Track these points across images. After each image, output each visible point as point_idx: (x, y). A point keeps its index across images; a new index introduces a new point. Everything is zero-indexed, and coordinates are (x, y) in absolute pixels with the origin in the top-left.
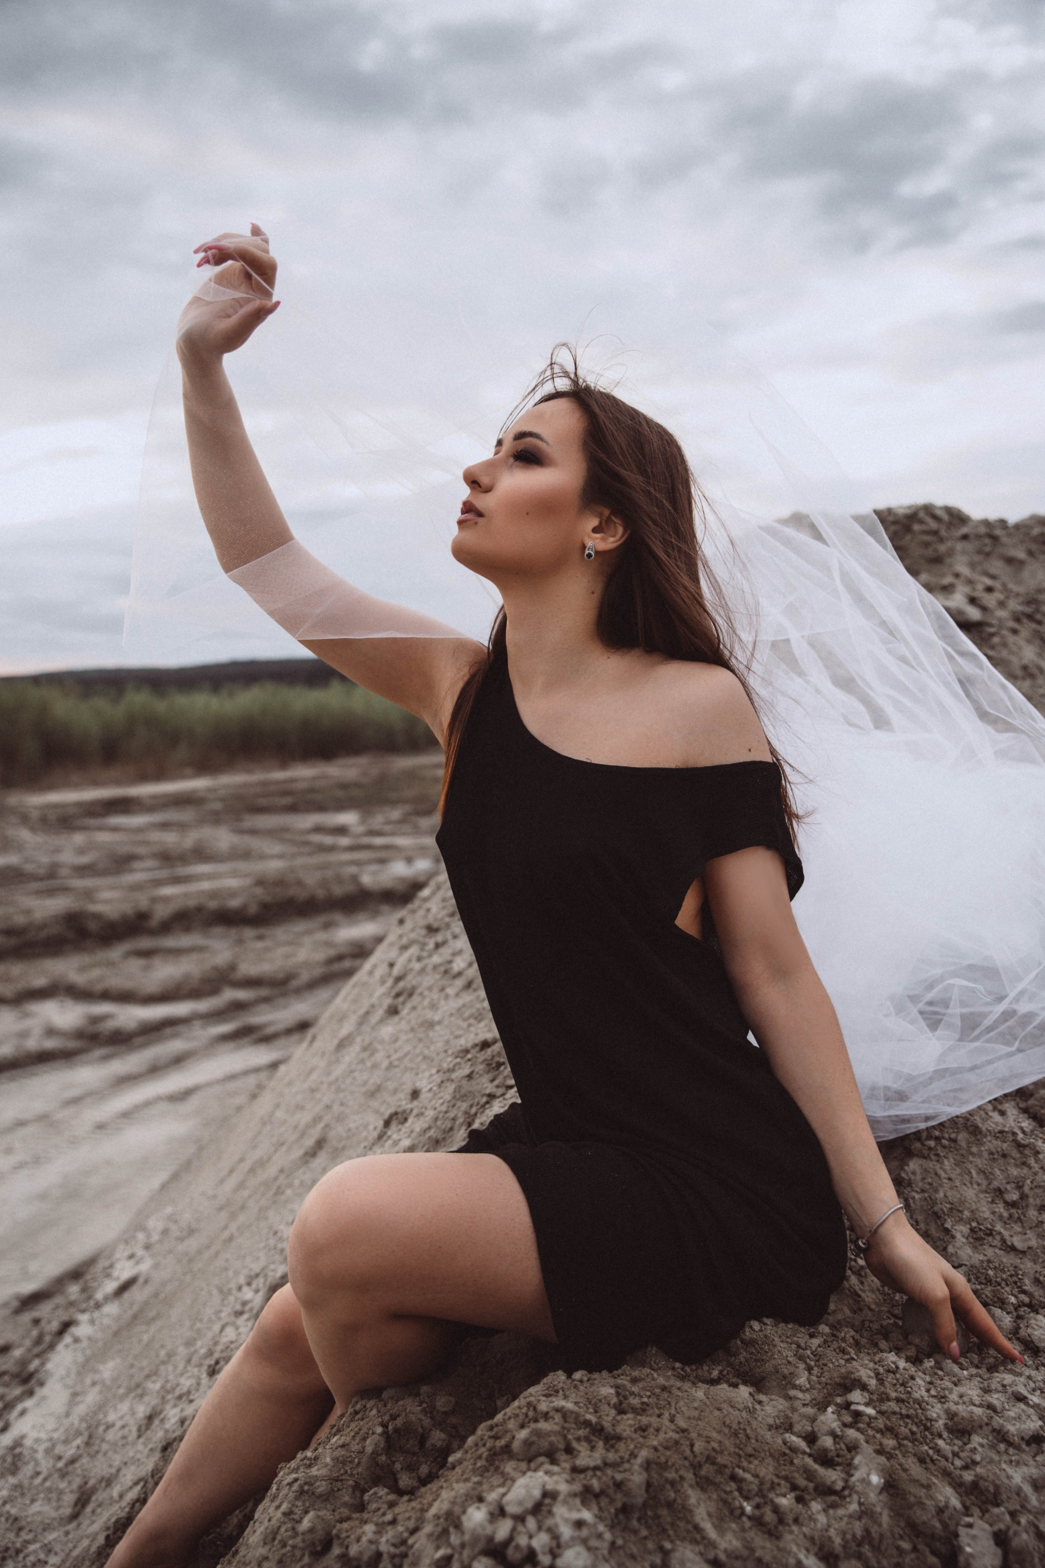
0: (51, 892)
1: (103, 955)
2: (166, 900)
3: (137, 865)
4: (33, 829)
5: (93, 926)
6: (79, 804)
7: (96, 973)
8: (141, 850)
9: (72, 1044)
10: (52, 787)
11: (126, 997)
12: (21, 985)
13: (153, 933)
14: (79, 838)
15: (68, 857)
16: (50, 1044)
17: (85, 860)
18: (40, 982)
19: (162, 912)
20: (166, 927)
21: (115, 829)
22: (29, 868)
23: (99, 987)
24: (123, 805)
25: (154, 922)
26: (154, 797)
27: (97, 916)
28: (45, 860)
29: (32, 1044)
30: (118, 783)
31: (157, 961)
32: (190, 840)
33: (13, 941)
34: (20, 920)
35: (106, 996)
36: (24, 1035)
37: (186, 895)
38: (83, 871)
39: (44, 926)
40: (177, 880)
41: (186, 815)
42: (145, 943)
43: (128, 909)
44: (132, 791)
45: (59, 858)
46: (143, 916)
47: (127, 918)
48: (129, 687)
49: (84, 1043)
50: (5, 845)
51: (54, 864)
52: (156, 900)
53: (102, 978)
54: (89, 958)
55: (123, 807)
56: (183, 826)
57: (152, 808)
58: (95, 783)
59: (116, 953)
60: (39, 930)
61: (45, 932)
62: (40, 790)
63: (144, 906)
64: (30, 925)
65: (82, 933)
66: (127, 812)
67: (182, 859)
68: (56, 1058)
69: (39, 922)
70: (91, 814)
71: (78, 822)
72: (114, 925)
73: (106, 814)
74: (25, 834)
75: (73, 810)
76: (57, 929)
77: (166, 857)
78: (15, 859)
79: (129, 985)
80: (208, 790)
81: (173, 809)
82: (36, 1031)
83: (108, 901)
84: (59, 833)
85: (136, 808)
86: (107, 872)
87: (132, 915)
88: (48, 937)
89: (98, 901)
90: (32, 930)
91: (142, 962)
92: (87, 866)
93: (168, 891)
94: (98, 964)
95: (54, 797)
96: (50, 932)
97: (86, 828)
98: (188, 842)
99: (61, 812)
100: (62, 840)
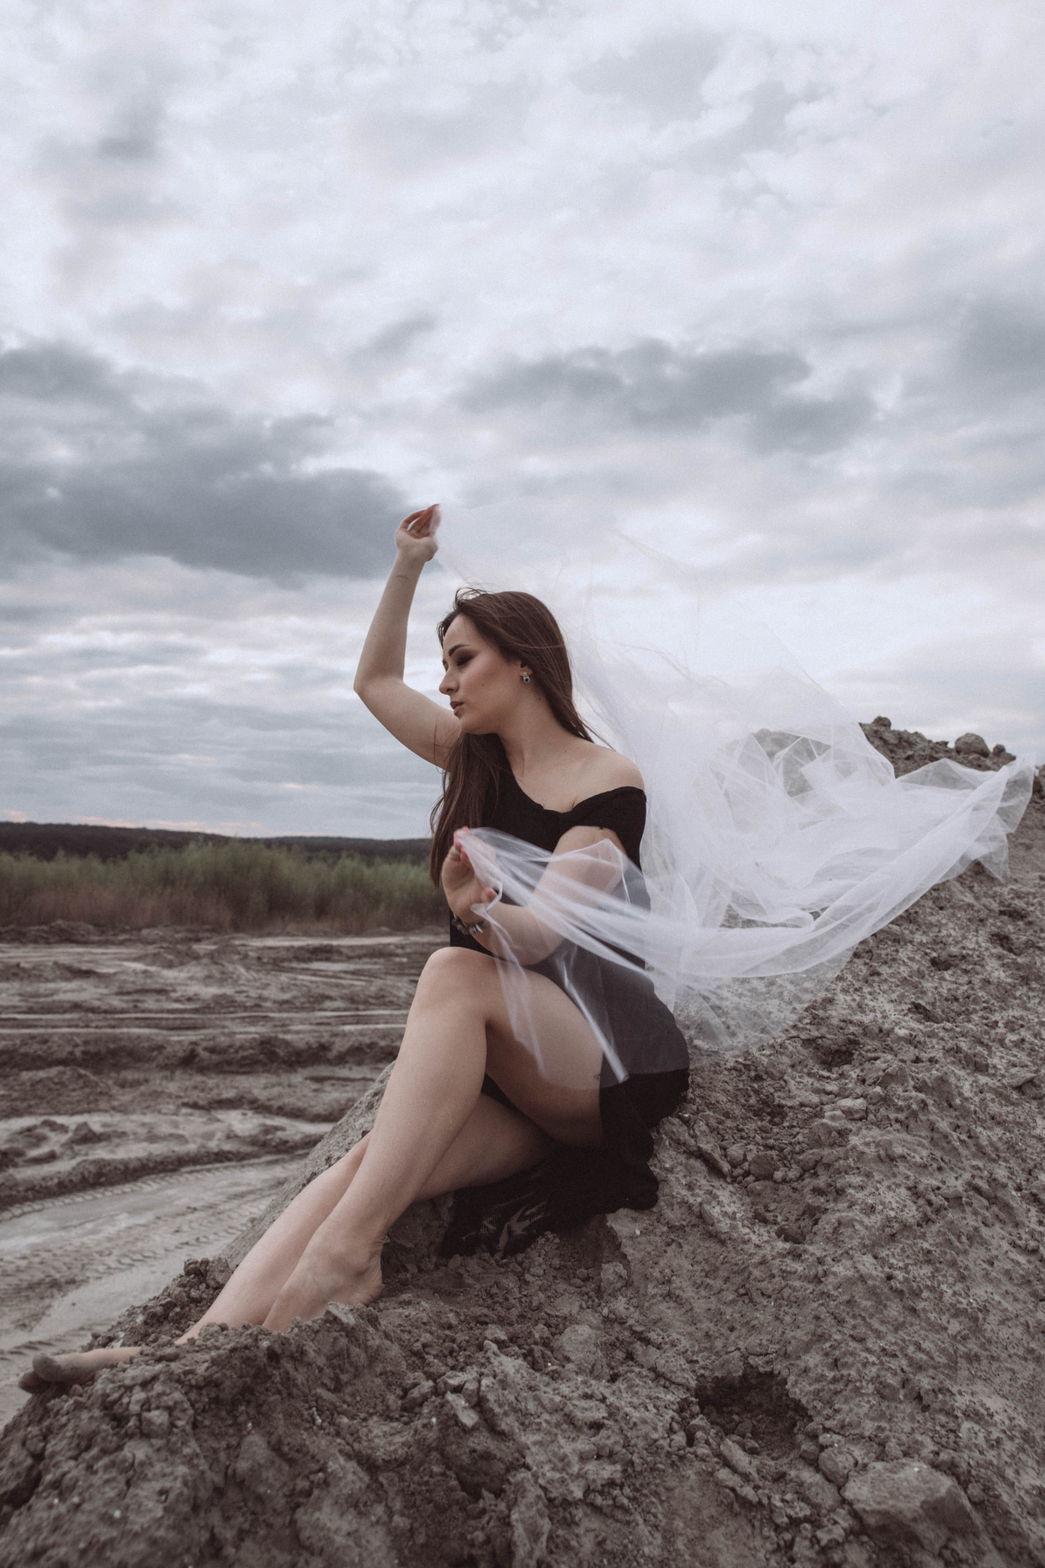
0: (254, 1021)
1: (284, 1078)
2: (344, 1035)
3: (328, 1004)
4: (248, 968)
5: (281, 1053)
6: (289, 949)
7: (276, 1091)
8: (333, 993)
9: (247, 1149)
10: (270, 935)
11: (297, 1114)
12: (214, 1095)
13: (330, 1062)
14: (284, 978)
15: (272, 993)
16: (227, 1147)
17: (286, 996)
18: (229, 1094)
19: (340, 1046)
20: (341, 1060)
21: (315, 973)
22: (240, 998)
23: (276, 1104)
24: (325, 953)
25: (332, 1055)
26: (352, 948)
27: (287, 1043)
28: (253, 993)
29: (213, 1145)
30: (326, 934)
31: (327, 1086)
32: (374, 987)
33: (215, 1058)
34: (224, 1041)
35: (281, 1111)
36: (209, 1136)
37: (362, 1033)
38: (283, 1005)
39: (242, 1047)
40: (359, 1020)
41: (376, 966)
42: (323, 1071)
43: (312, 1040)
44: (335, 943)
45: (266, 993)
46: (324, 1047)
47: (310, 1048)
48: (344, 854)
49: (256, 1149)
50: (225, 978)
51: (260, 998)
52: (336, 1035)
53: (280, 1096)
54: (273, 1079)
55: (324, 955)
56: (372, 975)
57: (349, 958)
58: (307, 934)
59: (297, 1078)
60: (237, 1052)
61: (241, 1054)
62: (261, 936)
63: (325, 1038)
64: (231, 1046)
65: (272, 1057)
66: (327, 960)
67: (365, 1002)
68: (230, 1160)
69: (238, 1044)
70: (298, 959)
71: (286, 964)
72: (298, 1053)
73: (310, 960)
74: (242, 970)
75: (283, 954)
76: (251, 1051)
77: (353, 1000)
78: (229, 990)
79: (300, 1104)
80: (397, 946)
81: (366, 960)
82: (219, 1135)
83: (298, 1032)
84: (268, 972)
85: (336, 957)
86: (302, 1009)
87: (315, 1046)
88: (244, 1058)
89: (288, 1032)
90: (232, 1050)
91: (315, 1086)
92: (286, 1002)
93: (347, 1028)
94: (280, 1084)
95: (270, 942)
96: (245, 1053)
97: (292, 970)
98: (373, 989)
99: (273, 954)
100: (269, 979)
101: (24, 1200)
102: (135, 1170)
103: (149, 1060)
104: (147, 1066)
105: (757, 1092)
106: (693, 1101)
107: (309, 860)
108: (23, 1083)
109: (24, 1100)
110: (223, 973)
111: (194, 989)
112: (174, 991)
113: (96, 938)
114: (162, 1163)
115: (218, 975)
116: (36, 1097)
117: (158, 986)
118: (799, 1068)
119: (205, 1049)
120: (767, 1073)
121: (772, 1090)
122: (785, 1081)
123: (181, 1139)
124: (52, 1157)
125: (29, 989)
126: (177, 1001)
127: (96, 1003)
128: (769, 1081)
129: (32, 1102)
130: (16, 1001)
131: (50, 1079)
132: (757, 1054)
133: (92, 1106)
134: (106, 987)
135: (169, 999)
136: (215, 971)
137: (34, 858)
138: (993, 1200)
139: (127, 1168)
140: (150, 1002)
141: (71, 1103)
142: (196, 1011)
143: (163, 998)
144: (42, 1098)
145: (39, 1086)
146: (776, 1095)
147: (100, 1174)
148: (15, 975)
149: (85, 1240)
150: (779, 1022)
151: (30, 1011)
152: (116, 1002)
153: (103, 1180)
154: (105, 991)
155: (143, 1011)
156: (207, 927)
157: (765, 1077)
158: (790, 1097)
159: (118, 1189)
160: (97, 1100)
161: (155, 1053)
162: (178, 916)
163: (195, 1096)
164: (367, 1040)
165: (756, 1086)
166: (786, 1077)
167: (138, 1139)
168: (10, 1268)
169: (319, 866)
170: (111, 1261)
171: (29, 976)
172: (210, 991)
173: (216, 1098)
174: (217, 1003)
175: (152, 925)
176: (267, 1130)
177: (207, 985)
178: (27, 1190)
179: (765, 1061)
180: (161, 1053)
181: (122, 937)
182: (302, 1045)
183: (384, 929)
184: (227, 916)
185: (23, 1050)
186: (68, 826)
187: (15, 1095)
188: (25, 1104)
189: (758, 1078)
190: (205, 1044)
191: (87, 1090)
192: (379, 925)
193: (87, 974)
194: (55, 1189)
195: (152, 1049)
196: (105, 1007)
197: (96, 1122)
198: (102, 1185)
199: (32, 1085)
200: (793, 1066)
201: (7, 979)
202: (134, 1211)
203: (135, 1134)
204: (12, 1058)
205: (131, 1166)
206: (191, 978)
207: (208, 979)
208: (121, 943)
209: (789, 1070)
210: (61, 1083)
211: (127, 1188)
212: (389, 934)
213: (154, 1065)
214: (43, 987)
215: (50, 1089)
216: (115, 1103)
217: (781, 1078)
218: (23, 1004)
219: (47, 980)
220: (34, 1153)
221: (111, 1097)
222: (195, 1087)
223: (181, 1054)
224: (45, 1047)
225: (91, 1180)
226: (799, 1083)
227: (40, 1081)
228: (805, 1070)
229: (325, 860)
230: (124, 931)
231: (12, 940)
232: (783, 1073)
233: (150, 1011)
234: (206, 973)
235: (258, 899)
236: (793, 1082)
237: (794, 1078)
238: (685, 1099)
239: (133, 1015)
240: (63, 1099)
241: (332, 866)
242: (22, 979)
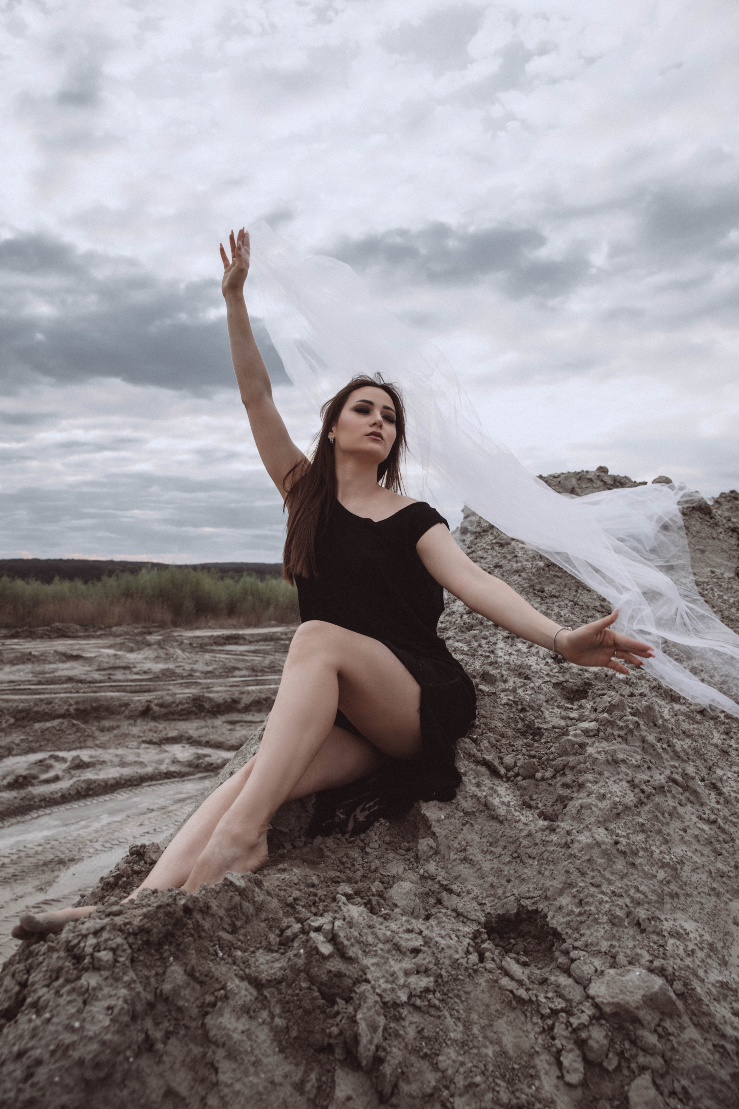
0: (188, 685)
1: (209, 722)
2: (249, 693)
3: (237, 673)
4: (183, 650)
5: (207, 706)
6: (210, 637)
7: (204, 731)
8: (240, 665)
9: (185, 769)
10: (198, 628)
11: (218, 746)
12: (163, 735)
13: (239, 711)
14: (208, 656)
15: (200, 667)
16: (173, 768)
17: (210, 668)
18: (173, 734)
19: (246, 700)
20: (247, 709)
21: (228, 653)
22: (178, 671)
23: (204, 739)
24: (235, 639)
25: (242, 705)
26: (252, 635)
27: (210, 699)
28: (188, 667)
29: (163, 768)
30: (234, 627)
31: (238, 727)
32: (268, 660)
33: (163, 710)
34: (169, 699)
35: (208, 744)
36: (161, 762)
37: (260, 692)
38: (207, 674)
39: (181, 703)
40: (258, 683)
41: (267, 647)
42: (235, 717)
43: (227, 697)
44: (241, 632)
45: (195, 667)
46: (235, 701)
47: (226, 702)
48: (245, 574)
49: (192, 769)
50: (168, 658)
51: (192, 670)
52: (242, 693)
53: (207, 734)
54: (202, 723)
55: (235, 641)
56: (266, 653)
57: (250, 642)
58: (222, 627)
59: (218, 722)
60: (177, 706)
61: (180, 707)
62: (191, 629)
63: (236, 695)
64: (173, 702)
65: (201, 708)
66: (236, 644)
67: (262, 671)
68: (175, 777)
69: (178, 701)
70: (216, 644)
71: (209, 647)
72: (218, 705)
73: (225, 644)
74: (179, 652)
75: (207, 640)
76: (187, 705)
77: (254, 670)
78: (171, 666)
79: (221, 739)
80: (282, 633)
81: (262, 643)
82: (167, 761)
83: (217, 692)
84: (197, 653)
85: (242, 641)
86: (220, 676)
87: (229, 700)
88: (182, 710)
89: (212, 692)
90: (174, 705)
91: (230, 727)
92: (210, 672)
93: (250, 688)
94: (206, 727)
95: (198, 633)
96: (183, 707)
97: (212, 651)
98: (267, 662)
99: (200, 641)
100: (198, 657)
101: (39, 807)
102: (112, 785)
103: (119, 713)
104: (118, 717)
105: (523, 720)
106: (479, 727)
107: (222, 578)
108: (36, 731)
109: (37, 741)
110: (167, 654)
111: (148, 665)
112: (135, 667)
113: (82, 634)
114: (130, 780)
115: (163, 656)
116: (45, 739)
117: (124, 665)
118: (551, 703)
119: (157, 705)
120: (529, 706)
121: (533, 718)
122: (542, 712)
123: (142, 764)
124: (56, 779)
125: (38, 668)
126: (137, 673)
127: (83, 677)
128: (531, 712)
129: (42, 743)
130: (30, 677)
131: (54, 727)
132: (522, 694)
133: (82, 744)
134: (90, 666)
135: (131, 673)
136: (162, 653)
137: (39, 582)
138: (686, 788)
139: (106, 784)
140: (119, 675)
141: (68, 743)
142: (150, 680)
143: (127, 672)
144: (49, 740)
145: (47, 732)
146: (536, 721)
147: (88, 789)
148: (29, 659)
149: (81, 832)
150: (537, 672)
151: (40, 683)
152: (96, 676)
153: (91, 793)
154: (89, 669)
155: (114, 681)
156: (155, 624)
157: (528, 709)
158: (546, 723)
159: (101, 799)
160: (85, 741)
161: (123, 708)
162: (136, 618)
163: (150, 736)
164: (263, 696)
165: (522, 715)
166: (542, 709)
167: (113, 765)
168: (31, 852)
169: (228, 582)
170: (98, 846)
171: (38, 660)
172: (158, 667)
173: (164, 736)
174: (164, 674)
175: (119, 624)
176: (199, 757)
177: (156, 663)
178: (40, 801)
179: (528, 698)
180: (127, 708)
181: (98, 633)
182: (221, 701)
183: (273, 622)
184: (168, 617)
185: (35, 709)
186: (61, 560)
187: (31, 739)
188: (38, 745)
189: (523, 710)
190: (156, 701)
191: (79, 734)
192: (270, 620)
193: (77, 658)
194: (59, 800)
195: (121, 706)
196: (90, 679)
197: (85, 755)
198: (90, 796)
199: (42, 732)
200: (547, 701)
201: (24, 663)
202: (111, 813)
203: (111, 762)
204: (28, 714)
205: (110, 783)
206: (146, 658)
207: (157, 659)
208: (99, 637)
209: (545, 704)
210: (61, 730)
211: (107, 797)
212: (277, 626)
213: (123, 716)
214: (48, 667)
215: (54, 734)
216: (98, 742)
217: (539, 710)
218: (34, 679)
219: (50, 663)
220: (44, 776)
221: (94, 738)
222: (150, 730)
223: (140, 708)
224: (50, 707)
225: (83, 793)
226: (551, 712)
227: (47, 729)
228: (556, 704)
229: (232, 578)
230: (100, 629)
231: (25, 637)
232: (540, 706)
233: (120, 681)
234: (156, 654)
235: (189, 605)
236: (547, 712)
237: (548, 710)
238: (474, 726)
239: (109, 684)
240: (62, 740)
241: (237, 582)
242: (33, 663)
